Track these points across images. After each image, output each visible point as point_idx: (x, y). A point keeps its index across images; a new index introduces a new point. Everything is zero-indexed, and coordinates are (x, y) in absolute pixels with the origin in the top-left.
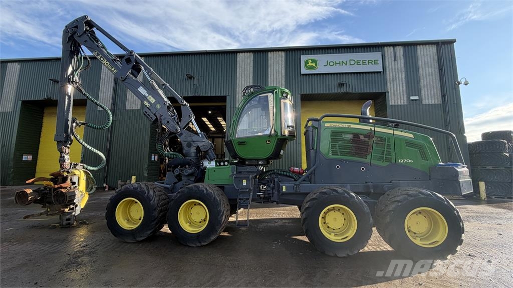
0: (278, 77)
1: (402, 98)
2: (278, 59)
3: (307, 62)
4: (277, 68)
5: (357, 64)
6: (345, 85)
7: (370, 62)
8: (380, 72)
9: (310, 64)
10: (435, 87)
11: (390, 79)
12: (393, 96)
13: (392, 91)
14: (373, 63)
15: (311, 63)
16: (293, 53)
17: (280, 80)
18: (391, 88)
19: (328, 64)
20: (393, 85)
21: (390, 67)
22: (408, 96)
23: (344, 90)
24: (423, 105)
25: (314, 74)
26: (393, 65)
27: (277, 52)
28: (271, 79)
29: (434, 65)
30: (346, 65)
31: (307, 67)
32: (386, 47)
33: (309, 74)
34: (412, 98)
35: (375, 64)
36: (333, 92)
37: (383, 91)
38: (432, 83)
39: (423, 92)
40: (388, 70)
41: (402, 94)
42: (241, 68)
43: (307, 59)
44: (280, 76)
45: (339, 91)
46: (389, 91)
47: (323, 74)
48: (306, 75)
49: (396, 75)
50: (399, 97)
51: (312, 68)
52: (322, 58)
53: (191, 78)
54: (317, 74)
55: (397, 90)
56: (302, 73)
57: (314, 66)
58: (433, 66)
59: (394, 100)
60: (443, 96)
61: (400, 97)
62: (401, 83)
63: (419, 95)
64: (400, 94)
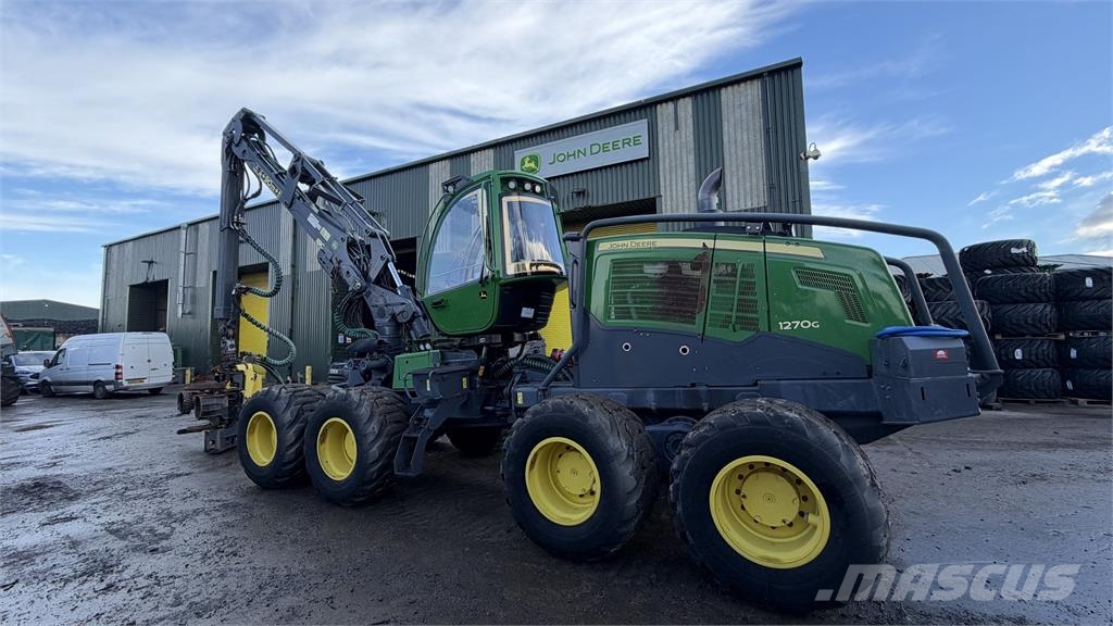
10: (754, 172)
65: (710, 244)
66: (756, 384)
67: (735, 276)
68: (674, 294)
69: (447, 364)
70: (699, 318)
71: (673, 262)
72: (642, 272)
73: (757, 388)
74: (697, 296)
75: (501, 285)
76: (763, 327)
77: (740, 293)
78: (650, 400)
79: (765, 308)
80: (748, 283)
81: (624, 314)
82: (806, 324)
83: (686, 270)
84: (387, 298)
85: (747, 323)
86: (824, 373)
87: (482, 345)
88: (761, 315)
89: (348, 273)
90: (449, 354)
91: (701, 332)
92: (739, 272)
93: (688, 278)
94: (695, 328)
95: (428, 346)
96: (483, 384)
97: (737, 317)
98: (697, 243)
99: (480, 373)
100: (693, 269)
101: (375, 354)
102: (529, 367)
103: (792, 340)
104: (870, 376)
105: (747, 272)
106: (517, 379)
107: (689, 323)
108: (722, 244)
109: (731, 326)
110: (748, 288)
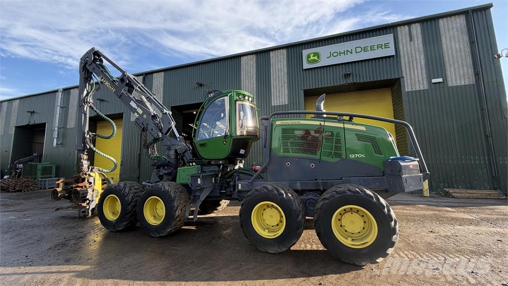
0: (280, 76)
1: (421, 82)
2: (279, 57)
3: (309, 56)
4: (279, 66)
5: (364, 51)
6: (351, 75)
7: (380, 46)
8: (393, 56)
9: (312, 58)
11: (405, 62)
12: (409, 81)
13: (408, 76)
14: (383, 47)
15: (313, 56)
16: (294, 49)
17: (283, 78)
18: (406, 72)
19: (331, 55)
20: (410, 68)
21: (405, 48)
22: (429, 79)
23: (350, 80)
24: (448, 87)
25: (317, 68)
26: (409, 46)
27: (279, 50)
28: (273, 78)
29: (463, 39)
30: (352, 53)
31: (309, 62)
32: (399, 28)
33: (311, 69)
34: (434, 81)
35: (385, 48)
36: (339, 84)
37: (397, 77)
38: (460, 60)
39: (448, 73)
40: (402, 53)
41: (420, 77)
42: (244, 71)
43: (308, 53)
44: (283, 74)
45: (345, 82)
46: (404, 75)
47: (326, 66)
48: (309, 69)
49: (412, 57)
50: (417, 82)
51: (314, 61)
52: (324, 50)
53: (201, 85)
54: (320, 67)
55: (414, 74)
56: (304, 68)
57: (317, 59)
58: (461, 40)
59: (411, 85)
60: (477, 74)
61: (419, 81)
62: (419, 64)
63: (443, 75)
64: (418, 78)
65: (322, 123)
66: (341, 179)
67: (333, 136)
68: (307, 143)
69: (204, 172)
70: (319, 153)
71: (308, 130)
72: (294, 134)
73: (341, 181)
74: (317, 144)
75: (234, 139)
76: (344, 156)
77: (336, 143)
78: (299, 186)
79: (344, 149)
80: (337, 139)
81: (286, 150)
82: (360, 156)
83: (313, 133)
84: (173, 142)
85: (338, 155)
86: (367, 175)
87: (221, 164)
88: (343, 152)
89: (152, 129)
90: (204, 167)
91: (319, 158)
92: (335, 135)
93: (313, 137)
94: (317, 157)
95: (194, 164)
96: (220, 181)
97: (334, 153)
98: (318, 123)
99: (220, 176)
100: (315, 133)
101: (166, 167)
102: (241, 173)
103: (355, 161)
104: (384, 175)
105: (338, 135)
106: (237, 178)
107: (314, 154)
108: (327, 124)
109: (331, 156)
110: (338, 141)
